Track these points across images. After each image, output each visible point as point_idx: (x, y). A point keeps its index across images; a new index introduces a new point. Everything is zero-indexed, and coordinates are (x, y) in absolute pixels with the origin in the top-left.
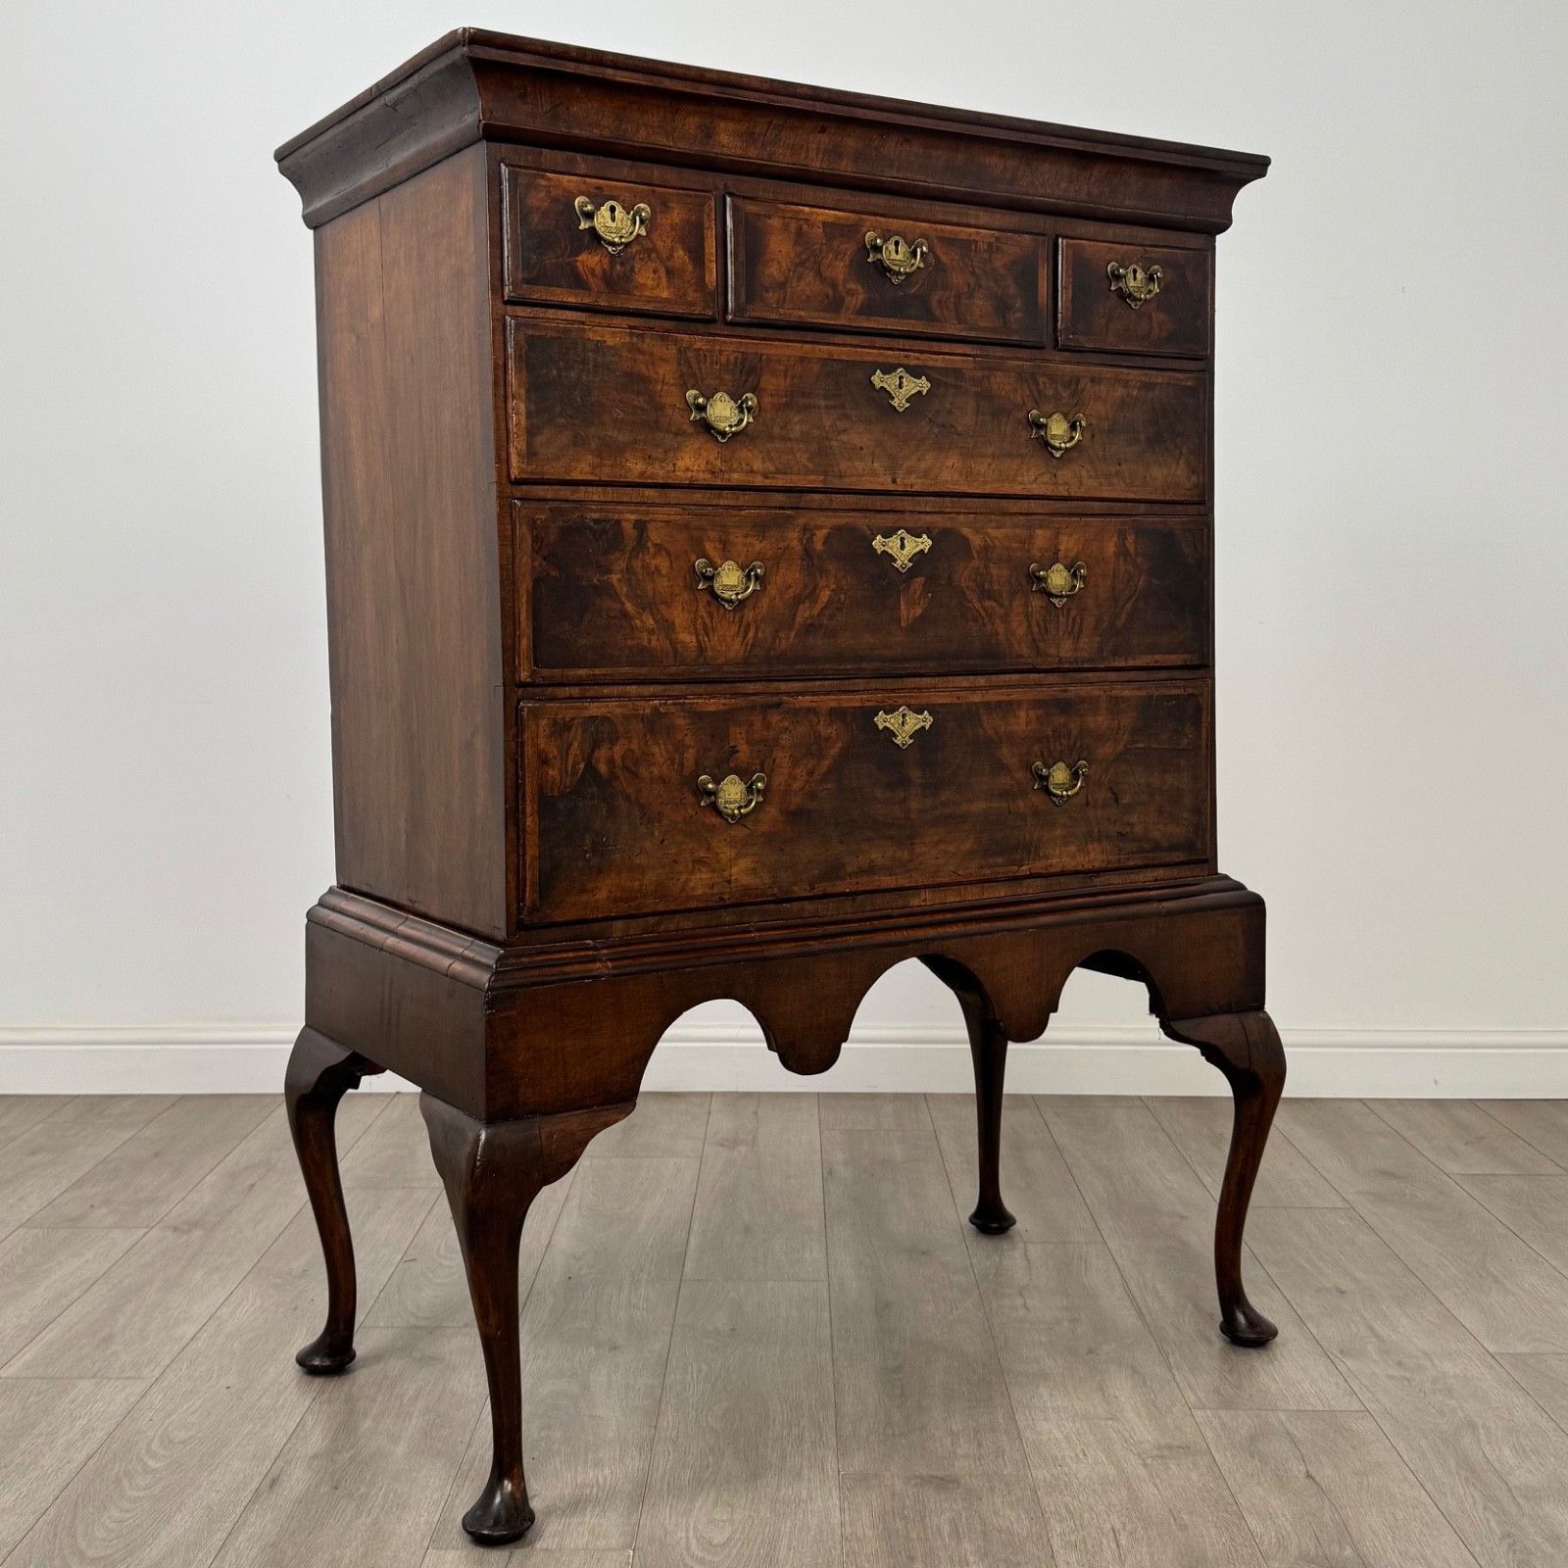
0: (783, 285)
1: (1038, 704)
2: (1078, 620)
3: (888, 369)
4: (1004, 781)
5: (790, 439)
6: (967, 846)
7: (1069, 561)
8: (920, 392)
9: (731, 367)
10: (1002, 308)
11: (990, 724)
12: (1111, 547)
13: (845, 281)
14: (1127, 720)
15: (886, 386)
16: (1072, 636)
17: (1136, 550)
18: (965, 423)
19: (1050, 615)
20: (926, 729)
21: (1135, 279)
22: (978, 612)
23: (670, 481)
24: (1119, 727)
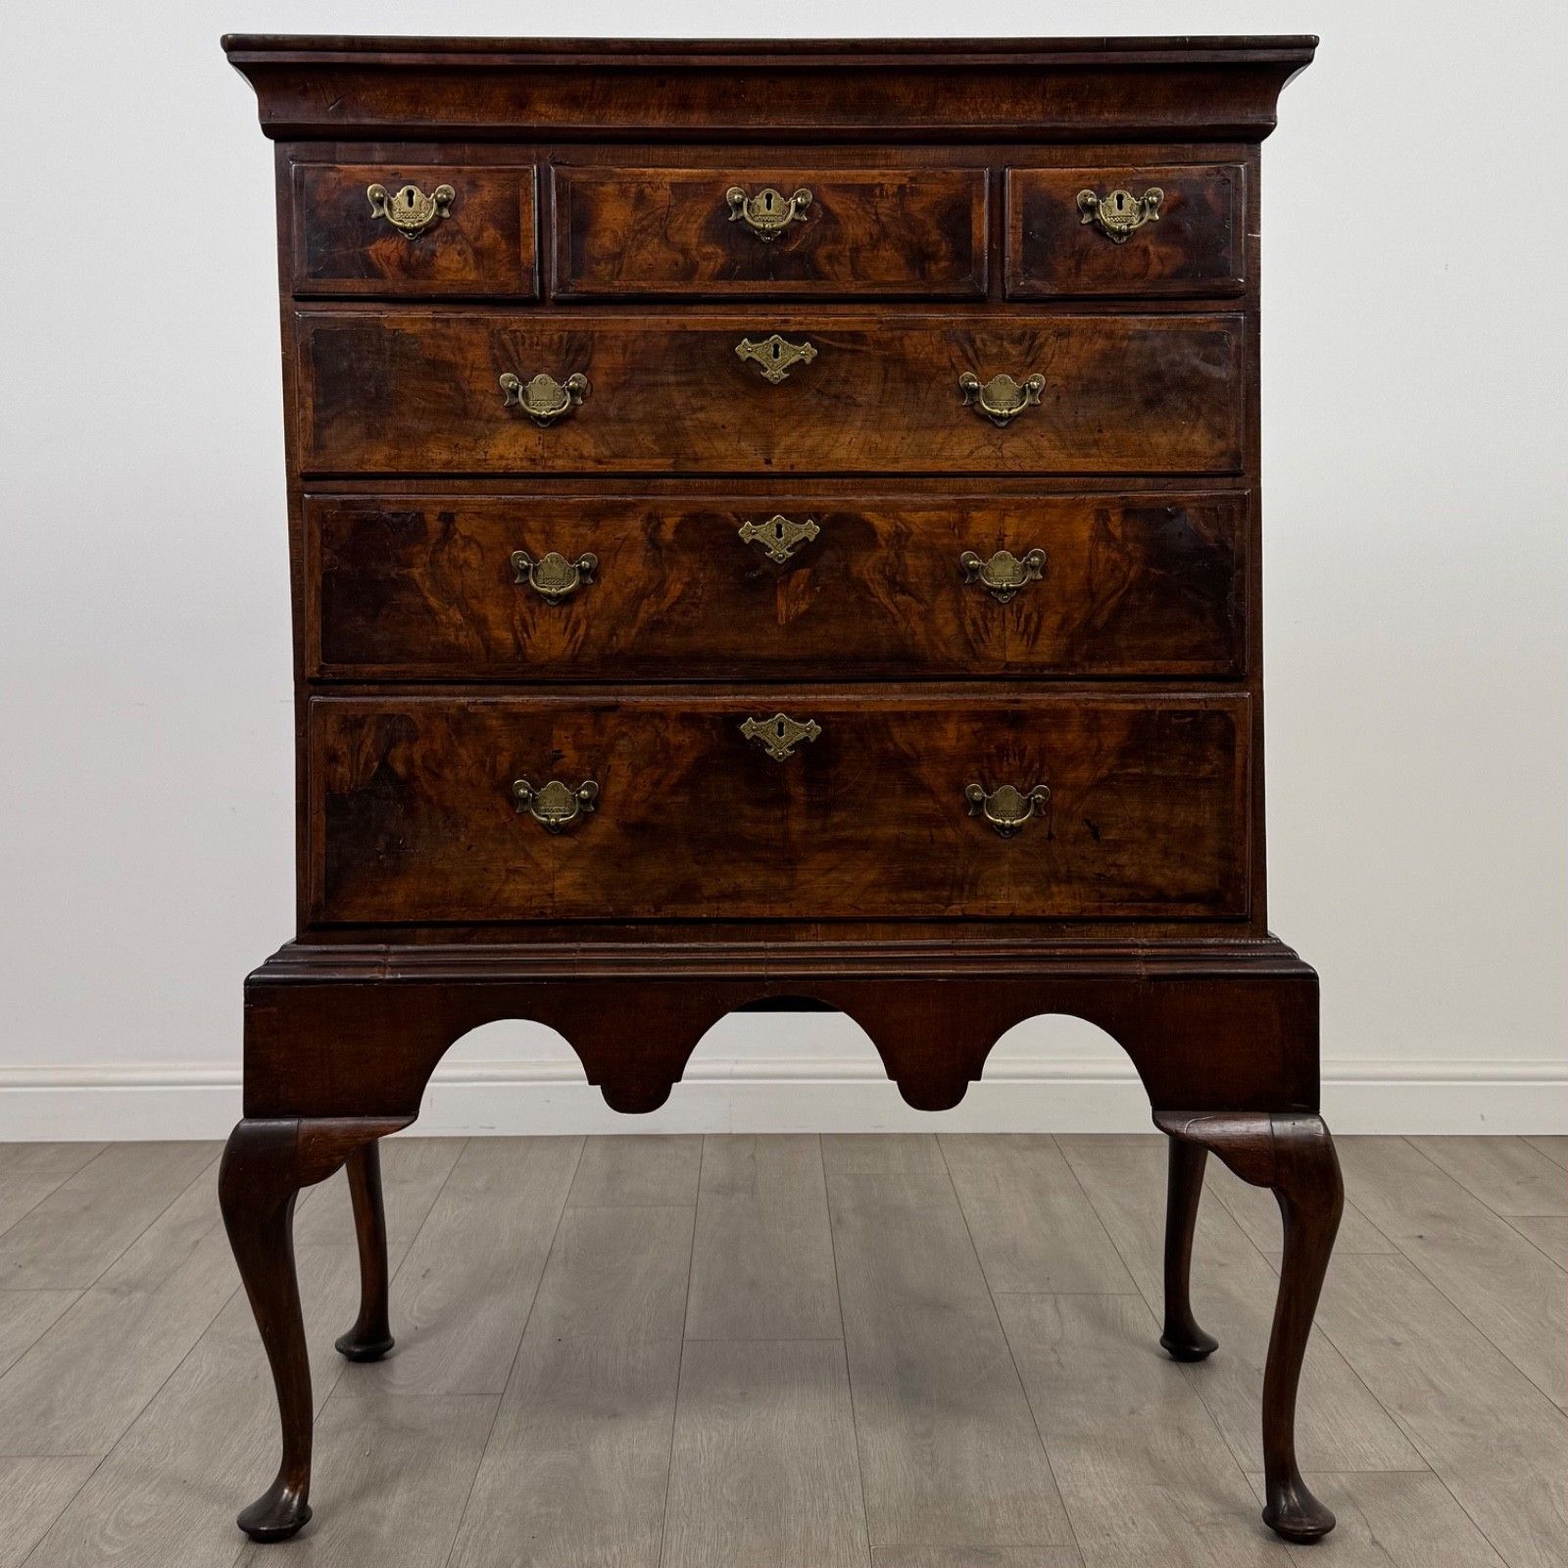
0: (618, 256)
1: (975, 714)
2: (1035, 617)
3: (757, 337)
5: (629, 421)
6: (871, 876)
7: (1021, 548)
8: (802, 360)
9: (555, 347)
10: (919, 257)
11: (902, 738)
12: (1083, 530)
13: (700, 244)
14: (1111, 740)
15: (755, 356)
16: (1025, 637)
17: (1124, 533)
18: (868, 392)
19: (993, 613)
20: (812, 740)
21: (1120, 207)
22: (886, 608)
23: (480, 470)
24: (1100, 747)
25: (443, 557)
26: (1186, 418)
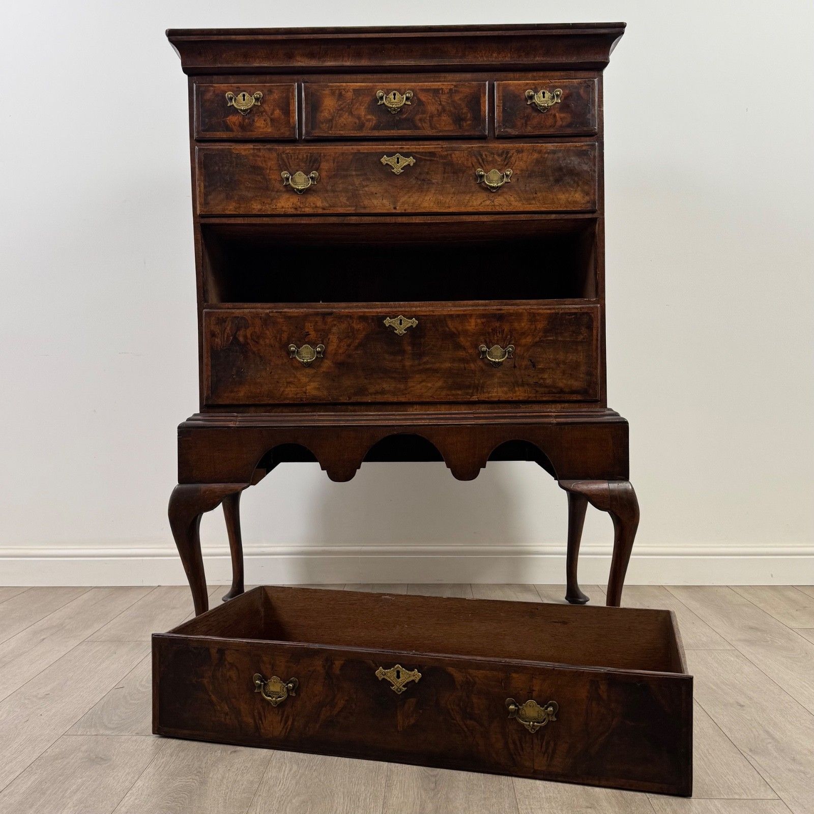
0: (331, 120)
1: (483, 315)
3: (390, 155)
5: (336, 191)
6: (440, 384)
8: (409, 164)
9: (305, 160)
10: (458, 120)
11: (452, 325)
13: (365, 115)
14: (541, 326)
15: (389, 163)
18: (437, 178)
20: (414, 326)
21: (544, 97)
23: (274, 213)
24: (536, 329)
26: (573, 187)
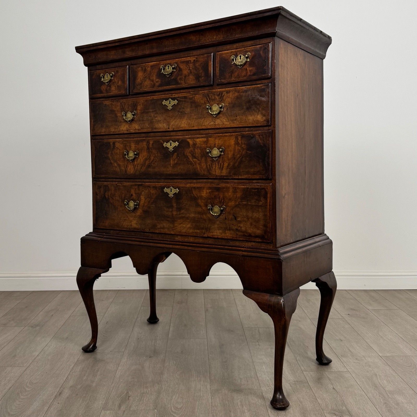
0: (141, 84)
1: (210, 188)
2: (222, 164)
3: (166, 99)
4: (199, 209)
5: (144, 121)
6: (189, 226)
7: (219, 147)
8: (175, 104)
9: (131, 105)
10: (198, 77)
11: (195, 193)
12: (232, 142)
13: (156, 79)
14: (239, 194)
15: (166, 104)
16: (220, 169)
17: (242, 142)
18: (188, 110)
19: (213, 163)
20: (177, 193)
21: (240, 59)
22: (191, 162)
23: (119, 133)
24: (236, 197)
25: (113, 152)
26: (256, 112)
